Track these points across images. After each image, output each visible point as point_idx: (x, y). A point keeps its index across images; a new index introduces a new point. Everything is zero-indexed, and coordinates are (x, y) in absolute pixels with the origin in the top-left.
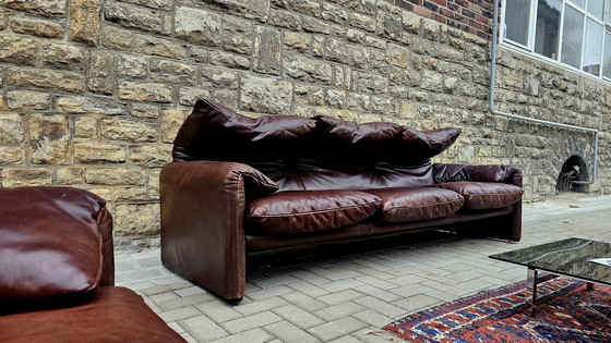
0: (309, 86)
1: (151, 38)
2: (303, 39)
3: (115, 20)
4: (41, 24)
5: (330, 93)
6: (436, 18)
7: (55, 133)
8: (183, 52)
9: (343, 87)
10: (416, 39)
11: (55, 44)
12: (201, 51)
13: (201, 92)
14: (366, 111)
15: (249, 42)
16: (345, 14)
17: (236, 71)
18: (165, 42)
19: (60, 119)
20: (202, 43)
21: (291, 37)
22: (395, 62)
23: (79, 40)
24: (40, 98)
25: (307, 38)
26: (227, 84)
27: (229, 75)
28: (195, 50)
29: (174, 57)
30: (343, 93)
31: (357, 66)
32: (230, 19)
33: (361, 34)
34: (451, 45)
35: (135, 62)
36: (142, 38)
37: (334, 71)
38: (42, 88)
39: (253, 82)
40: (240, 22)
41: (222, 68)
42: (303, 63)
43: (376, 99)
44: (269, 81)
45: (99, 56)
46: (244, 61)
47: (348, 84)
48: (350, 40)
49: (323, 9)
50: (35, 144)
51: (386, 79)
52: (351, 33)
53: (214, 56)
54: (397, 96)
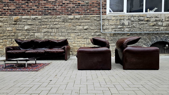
0: (47, 33)
1: (22, 31)
2: (45, 26)
3: (18, 30)
4: (10, 32)
5: (51, 34)
6: (80, 15)
7: (12, 44)
8: (26, 32)
9: (54, 32)
10: (73, 20)
11: (12, 34)
12: (28, 31)
13: (28, 37)
14: (61, 36)
15: (35, 29)
16: (53, 20)
17: (34, 33)
18: (24, 31)
19: (12, 42)
20: (29, 30)
21: (43, 26)
22: (67, 26)
23: (14, 33)
24: (10, 40)
25: (46, 26)
26: (32, 35)
27: (32, 34)
28: (27, 31)
29: (25, 33)
30: (55, 34)
31: (57, 28)
32: (32, 26)
33: (58, 23)
34: (85, 19)
35: (20, 34)
36: (21, 31)
37: (52, 30)
38: (11, 39)
39: (36, 34)
40: (34, 26)
41: (32, 33)
42: (45, 30)
43: (63, 34)
44: (39, 34)
45: (16, 34)
46: (35, 31)
47: (56, 32)
48: (55, 24)
49: (48, 20)
50: (10, 45)
51: (66, 30)
52: (55, 23)
53: (30, 31)
54: (69, 33)
